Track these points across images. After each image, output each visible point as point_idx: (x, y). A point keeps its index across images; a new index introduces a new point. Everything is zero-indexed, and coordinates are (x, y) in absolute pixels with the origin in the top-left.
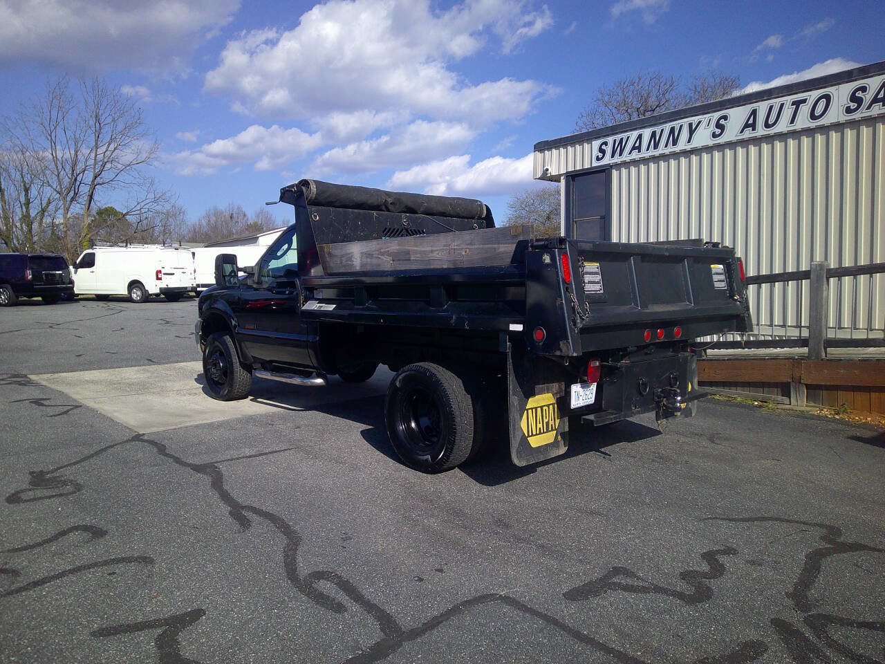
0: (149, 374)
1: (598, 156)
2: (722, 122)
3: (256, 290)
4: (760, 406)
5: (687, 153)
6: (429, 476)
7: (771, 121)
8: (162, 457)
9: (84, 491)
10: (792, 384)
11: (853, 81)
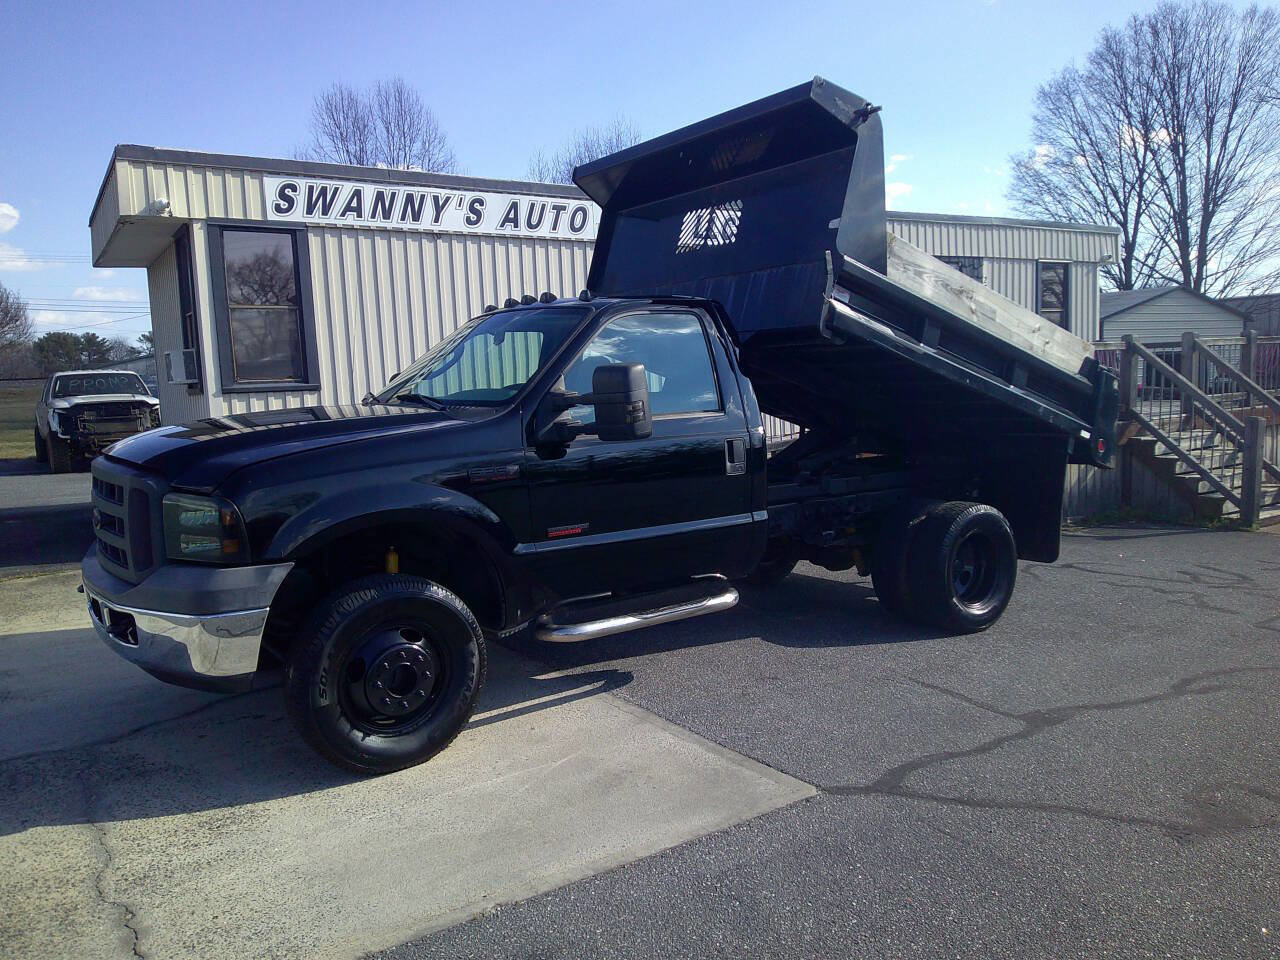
1: (277, 205)
2: (477, 206)
5: (431, 236)
7: (534, 221)
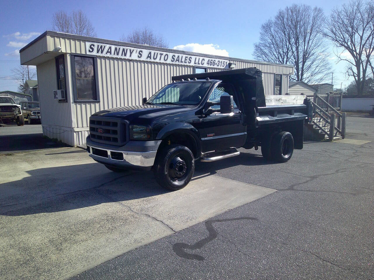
1: (90, 50)
2: (141, 53)
5: (129, 60)
7: (155, 57)
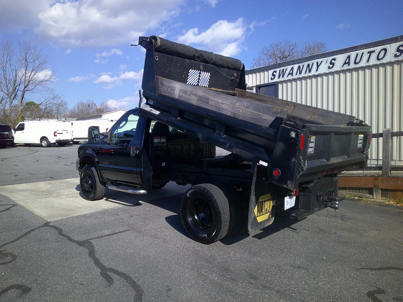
0: (52, 186)
1: (272, 78)
2: (333, 61)
3: (109, 144)
4: (359, 200)
5: (315, 76)
6: (206, 245)
7: (357, 61)
8: (61, 236)
9: (17, 261)
10: (374, 188)
11: (398, 42)
